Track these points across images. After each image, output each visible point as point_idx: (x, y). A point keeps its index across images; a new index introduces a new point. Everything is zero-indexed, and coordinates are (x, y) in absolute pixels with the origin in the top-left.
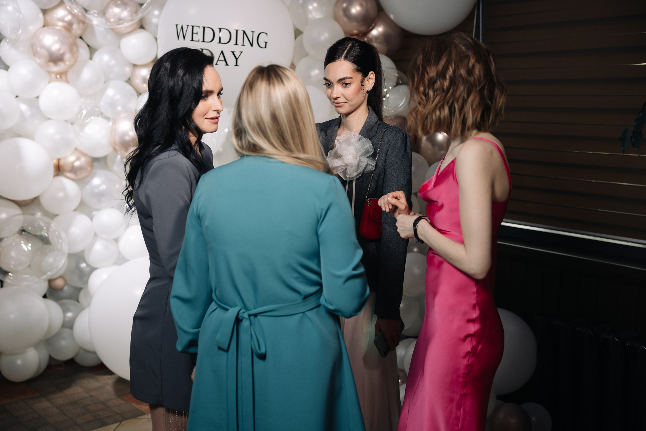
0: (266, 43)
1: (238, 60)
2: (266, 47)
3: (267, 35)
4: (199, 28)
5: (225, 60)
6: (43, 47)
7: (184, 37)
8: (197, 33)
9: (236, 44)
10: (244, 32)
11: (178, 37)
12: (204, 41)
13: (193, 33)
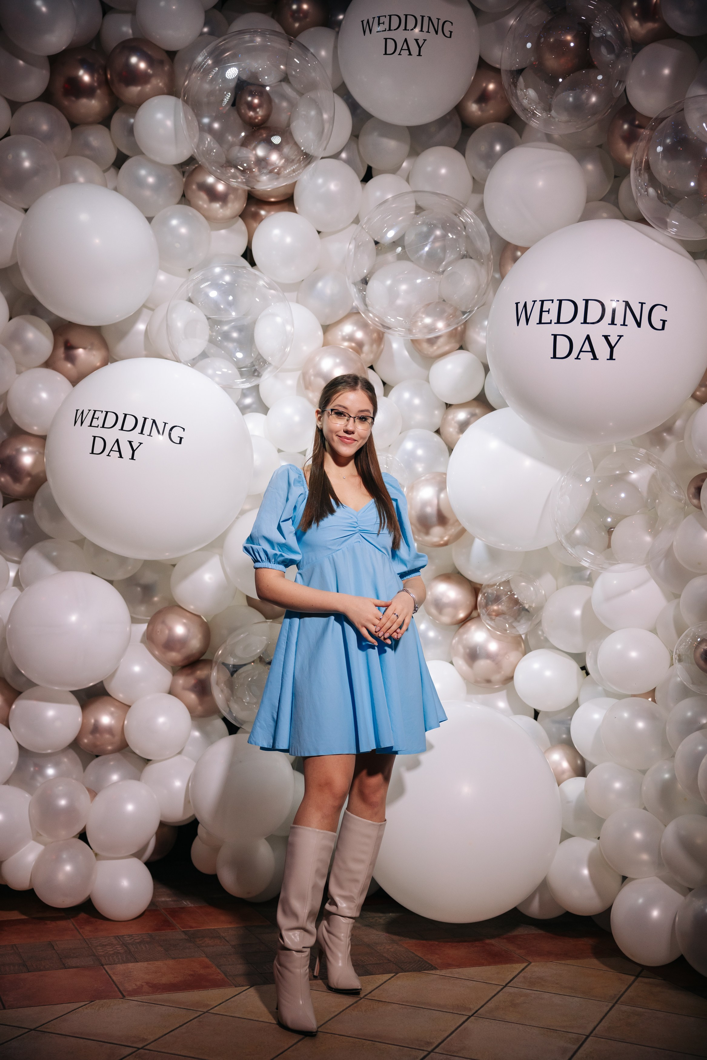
0: (664, 322)
1: (614, 349)
2: (663, 328)
3: (666, 310)
4: (552, 302)
5: (592, 351)
6: (319, 374)
7: (527, 320)
8: (548, 311)
9: (613, 323)
10: (627, 304)
11: (518, 321)
12: (558, 322)
13: (542, 311)
